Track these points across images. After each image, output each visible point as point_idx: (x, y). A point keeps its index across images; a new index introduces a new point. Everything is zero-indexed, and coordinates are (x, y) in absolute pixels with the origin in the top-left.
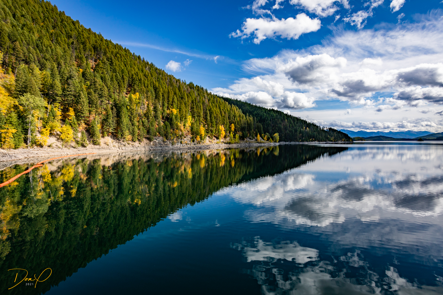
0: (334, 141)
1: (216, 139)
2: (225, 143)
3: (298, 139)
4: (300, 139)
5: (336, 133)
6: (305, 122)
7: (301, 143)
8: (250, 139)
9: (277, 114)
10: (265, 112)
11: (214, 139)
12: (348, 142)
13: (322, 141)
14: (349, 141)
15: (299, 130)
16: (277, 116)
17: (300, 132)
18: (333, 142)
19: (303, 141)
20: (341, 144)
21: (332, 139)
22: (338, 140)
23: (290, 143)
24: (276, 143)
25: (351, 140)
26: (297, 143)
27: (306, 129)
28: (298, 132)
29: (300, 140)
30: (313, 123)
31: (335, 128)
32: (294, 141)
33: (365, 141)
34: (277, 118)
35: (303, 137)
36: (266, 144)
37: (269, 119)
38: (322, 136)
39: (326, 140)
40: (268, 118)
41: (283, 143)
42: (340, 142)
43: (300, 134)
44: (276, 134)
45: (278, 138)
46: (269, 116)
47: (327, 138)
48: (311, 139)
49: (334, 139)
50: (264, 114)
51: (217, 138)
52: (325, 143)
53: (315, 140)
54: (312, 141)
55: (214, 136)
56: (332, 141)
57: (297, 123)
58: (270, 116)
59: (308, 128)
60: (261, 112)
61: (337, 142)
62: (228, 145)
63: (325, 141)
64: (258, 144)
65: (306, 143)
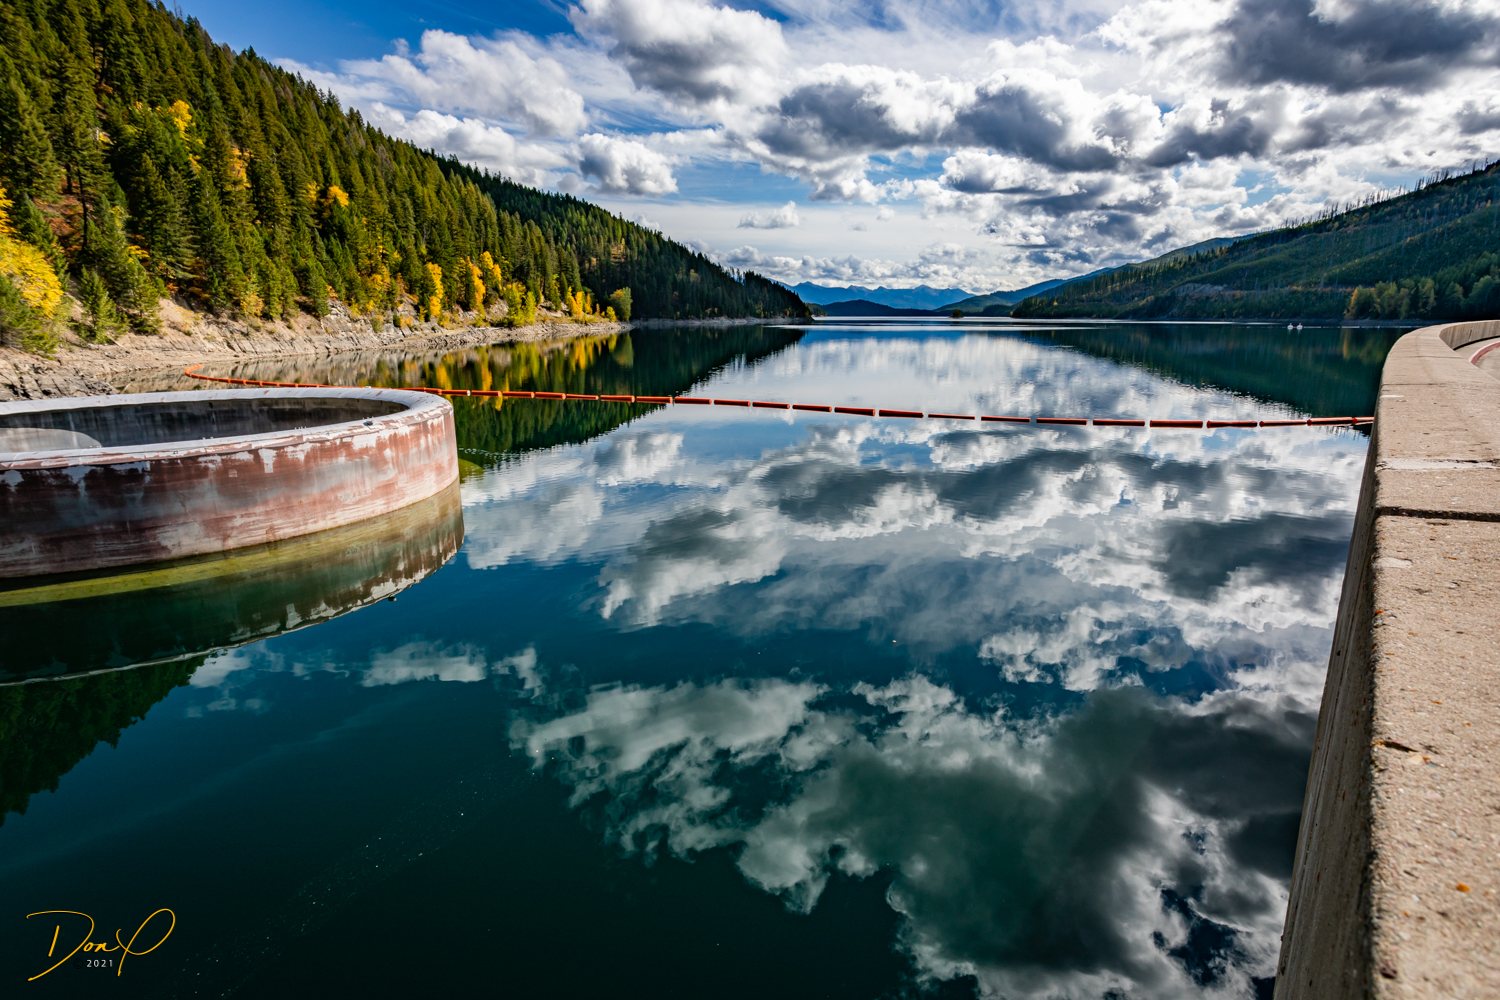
0: (765, 317)
1: (461, 311)
2: (492, 325)
3: (671, 308)
4: (676, 309)
5: (769, 292)
6: (683, 251)
7: (680, 323)
8: (549, 309)
9: (589, 217)
12: (802, 318)
14: (803, 315)
15: (671, 278)
17: (675, 285)
19: (685, 316)
21: (759, 308)
22: (775, 314)
23: (646, 323)
24: (623, 325)
25: (808, 313)
26: (669, 323)
27: (688, 273)
28: (669, 285)
29: (675, 312)
30: (700, 255)
31: (765, 275)
32: (660, 317)
35: (684, 303)
36: (592, 329)
41: (638, 324)
44: (619, 292)
45: (629, 307)
47: (747, 306)
48: (708, 311)
49: (764, 310)
51: (466, 307)
53: (720, 314)
54: (713, 315)
55: (458, 302)
56: (760, 317)
59: (691, 272)
63: (744, 316)
65: (697, 323)
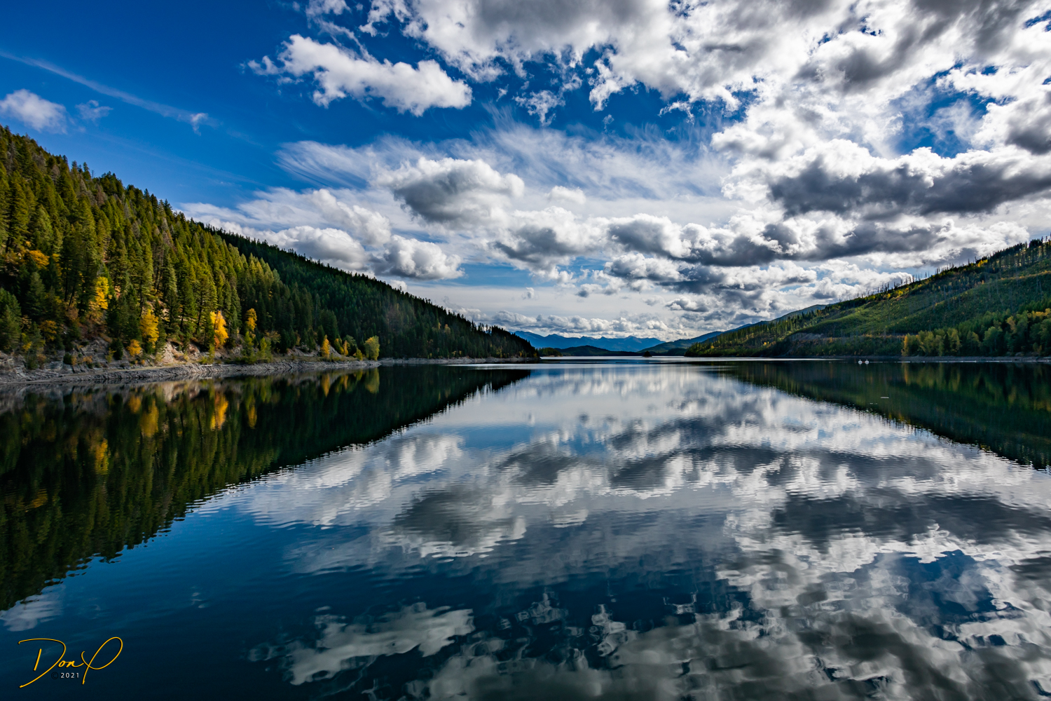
0: (503, 357)
1: (197, 351)
2: (226, 363)
3: (426, 351)
4: (430, 351)
5: (507, 340)
6: (440, 311)
7: (432, 362)
8: (304, 351)
9: (375, 289)
10: (345, 283)
11: (192, 352)
12: (531, 359)
13: (477, 357)
14: (533, 356)
15: (427, 330)
16: (373, 294)
17: (431, 335)
18: (501, 360)
19: (436, 356)
20: (517, 362)
21: (499, 351)
22: (510, 355)
23: (406, 362)
24: (371, 362)
25: (535, 355)
26: (423, 361)
27: (443, 327)
28: (426, 335)
29: (429, 353)
30: (458, 315)
31: (505, 328)
32: (417, 357)
33: (561, 356)
34: (374, 299)
35: (436, 347)
36: (346, 365)
37: (354, 300)
38: (477, 346)
39: (487, 354)
40: (350, 297)
41: (389, 362)
42: (515, 359)
43: (429, 339)
44: (371, 339)
45: (378, 350)
46: (354, 292)
47: (489, 349)
49: (503, 353)
50: (342, 286)
51: (204, 348)
52: (484, 360)
53: (463, 355)
54: (457, 356)
55: (193, 342)
56: (498, 356)
57: (423, 314)
58: (357, 292)
59: (447, 327)
60: (334, 281)
61: (508, 359)
62: (238, 367)
63: (485, 357)
64: (323, 363)
65: (444, 361)
